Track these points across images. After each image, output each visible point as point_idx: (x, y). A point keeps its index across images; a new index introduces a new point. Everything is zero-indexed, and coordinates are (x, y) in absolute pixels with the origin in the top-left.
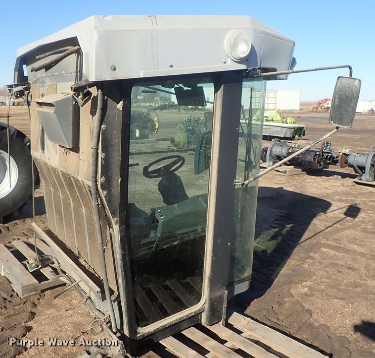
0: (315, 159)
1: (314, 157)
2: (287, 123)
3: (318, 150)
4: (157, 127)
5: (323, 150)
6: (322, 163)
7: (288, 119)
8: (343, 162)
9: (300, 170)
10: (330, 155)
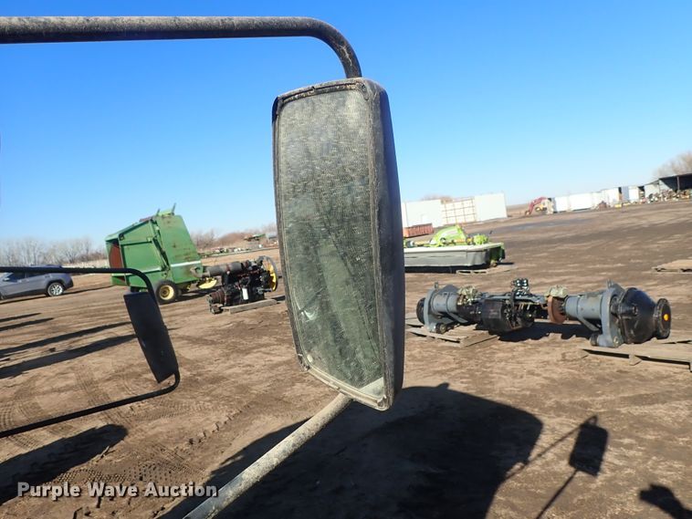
0: (504, 315)
1: (502, 310)
2: (474, 244)
3: (507, 297)
4: (274, 280)
5: (515, 295)
6: (519, 320)
7: (475, 237)
8: (557, 314)
9: (486, 332)
10: (530, 303)
